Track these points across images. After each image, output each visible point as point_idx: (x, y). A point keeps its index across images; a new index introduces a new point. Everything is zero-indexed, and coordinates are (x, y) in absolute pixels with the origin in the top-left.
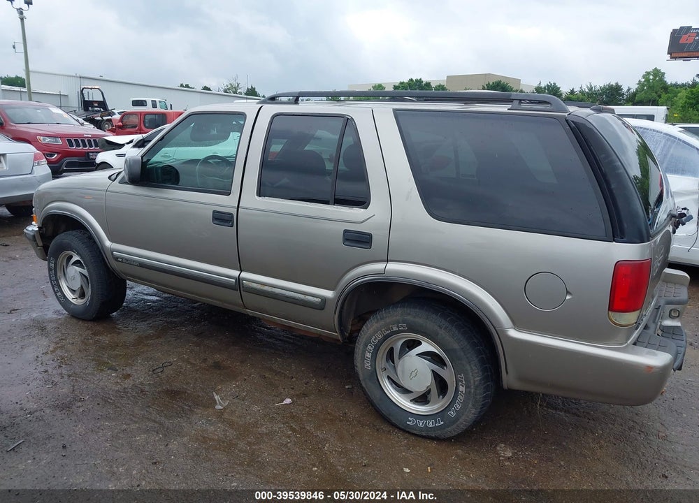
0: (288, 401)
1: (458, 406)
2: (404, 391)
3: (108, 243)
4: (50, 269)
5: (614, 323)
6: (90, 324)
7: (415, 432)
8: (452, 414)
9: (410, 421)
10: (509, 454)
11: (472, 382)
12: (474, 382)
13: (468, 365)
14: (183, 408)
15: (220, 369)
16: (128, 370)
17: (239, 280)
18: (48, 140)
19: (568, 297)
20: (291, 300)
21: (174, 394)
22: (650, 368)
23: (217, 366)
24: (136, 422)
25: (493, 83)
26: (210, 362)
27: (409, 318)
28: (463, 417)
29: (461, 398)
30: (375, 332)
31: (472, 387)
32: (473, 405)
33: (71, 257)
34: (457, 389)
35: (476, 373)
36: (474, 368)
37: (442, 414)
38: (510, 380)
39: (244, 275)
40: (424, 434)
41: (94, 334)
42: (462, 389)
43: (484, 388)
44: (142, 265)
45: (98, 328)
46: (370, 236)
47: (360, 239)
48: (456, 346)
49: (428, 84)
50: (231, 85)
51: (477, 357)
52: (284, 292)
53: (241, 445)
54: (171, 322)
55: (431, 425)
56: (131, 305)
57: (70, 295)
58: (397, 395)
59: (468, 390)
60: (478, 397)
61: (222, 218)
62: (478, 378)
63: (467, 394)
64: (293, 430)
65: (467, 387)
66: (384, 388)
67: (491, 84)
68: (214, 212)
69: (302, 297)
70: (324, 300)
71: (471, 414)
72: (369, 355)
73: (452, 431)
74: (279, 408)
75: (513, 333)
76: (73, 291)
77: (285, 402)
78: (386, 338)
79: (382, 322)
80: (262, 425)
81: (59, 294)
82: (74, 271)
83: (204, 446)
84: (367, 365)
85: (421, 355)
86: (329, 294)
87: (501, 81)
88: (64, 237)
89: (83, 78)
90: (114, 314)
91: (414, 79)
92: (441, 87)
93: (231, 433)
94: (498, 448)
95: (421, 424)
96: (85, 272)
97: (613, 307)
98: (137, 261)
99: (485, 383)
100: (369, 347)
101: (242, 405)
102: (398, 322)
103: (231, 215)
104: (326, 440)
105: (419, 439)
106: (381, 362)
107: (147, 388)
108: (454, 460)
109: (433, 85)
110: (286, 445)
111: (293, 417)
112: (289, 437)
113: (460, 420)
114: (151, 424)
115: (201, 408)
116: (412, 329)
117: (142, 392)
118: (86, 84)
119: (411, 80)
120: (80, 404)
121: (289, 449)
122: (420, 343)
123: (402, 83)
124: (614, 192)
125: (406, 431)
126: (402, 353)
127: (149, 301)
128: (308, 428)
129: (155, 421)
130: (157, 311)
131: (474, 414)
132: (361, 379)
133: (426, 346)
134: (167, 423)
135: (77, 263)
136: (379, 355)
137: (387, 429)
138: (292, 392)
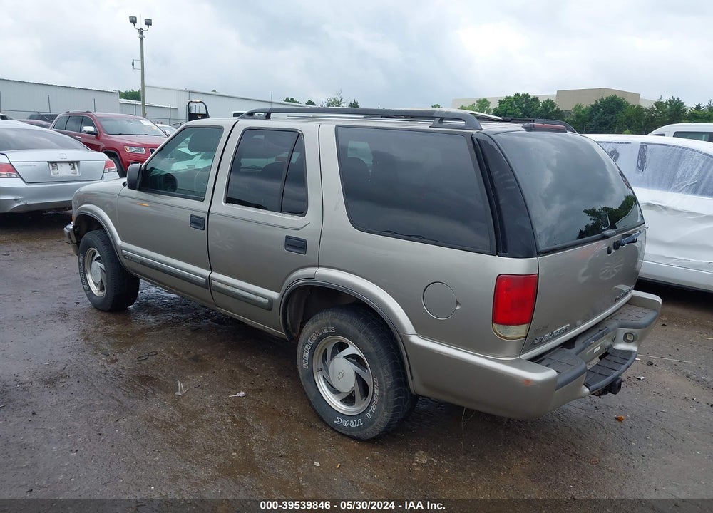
0: (242, 394)
1: (373, 408)
2: (334, 391)
3: (119, 242)
4: (80, 264)
5: (498, 334)
6: (106, 315)
7: (340, 431)
8: (369, 415)
9: (337, 420)
10: (424, 461)
11: (384, 385)
12: (386, 385)
13: (381, 369)
14: (147, 391)
15: (197, 361)
16: (118, 356)
17: (209, 279)
18: (134, 149)
19: (458, 307)
20: (247, 300)
21: (145, 379)
22: (528, 381)
23: (196, 359)
24: (101, 399)
25: (607, 98)
26: (192, 354)
27: (336, 321)
28: (378, 420)
29: (376, 400)
30: (310, 334)
31: (384, 390)
32: (386, 408)
33: (95, 253)
34: (374, 391)
35: (387, 377)
36: (386, 371)
37: (362, 415)
38: (416, 385)
39: (214, 275)
40: (348, 433)
41: (105, 323)
42: (377, 391)
43: (396, 392)
44: (142, 263)
45: (111, 317)
46: (305, 242)
47: (297, 245)
48: (372, 350)
49: (536, 99)
50: (335, 99)
51: (389, 362)
52: (241, 292)
53: (181, 427)
54: (176, 318)
55: (353, 426)
56: (149, 301)
57: (94, 288)
58: (329, 395)
59: (381, 393)
60: (390, 400)
61: (197, 222)
62: (390, 382)
63: (381, 396)
64: (234, 419)
65: (381, 390)
66: (318, 386)
67: (605, 98)
68: (192, 216)
69: (254, 297)
70: (271, 301)
71: (385, 417)
72: (306, 355)
73: (371, 432)
74: (231, 399)
75: (416, 339)
76: (96, 284)
77: (238, 395)
78: (320, 339)
79: (316, 325)
80: (208, 412)
81: (85, 286)
82: (97, 266)
83: (148, 425)
84: (305, 364)
85: (347, 357)
86: (275, 295)
87: (616, 96)
88: (90, 236)
89: (192, 92)
90: (131, 306)
91: (521, 94)
92: (550, 103)
93: (178, 416)
94: (416, 455)
95: (345, 424)
96: (103, 266)
97: (496, 319)
98: (136, 259)
99: (396, 387)
100: (306, 347)
101: (200, 393)
102: (327, 325)
103: (203, 218)
104: (257, 431)
105: (344, 438)
106: (317, 363)
107: (125, 372)
108: (367, 460)
109: (541, 100)
110: (219, 432)
111: (239, 408)
112: (226, 425)
113: (376, 422)
114: (112, 402)
115: (162, 392)
116: (339, 332)
117: (120, 375)
118: (195, 98)
119: (518, 95)
120: (64, 380)
121: (221, 435)
122: (347, 346)
123: (507, 98)
124: (501, 207)
125: (334, 429)
126: (334, 354)
127: (167, 298)
128: (248, 419)
129: (117, 400)
130: (169, 307)
131: (386, 417)
132: (301, 377)
133: (352, 349)
134: (127, 402)
135: (98, 259)
136: (316, 356)
137: (320, 427)
138: (250, 387)
